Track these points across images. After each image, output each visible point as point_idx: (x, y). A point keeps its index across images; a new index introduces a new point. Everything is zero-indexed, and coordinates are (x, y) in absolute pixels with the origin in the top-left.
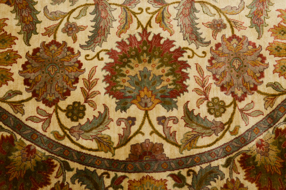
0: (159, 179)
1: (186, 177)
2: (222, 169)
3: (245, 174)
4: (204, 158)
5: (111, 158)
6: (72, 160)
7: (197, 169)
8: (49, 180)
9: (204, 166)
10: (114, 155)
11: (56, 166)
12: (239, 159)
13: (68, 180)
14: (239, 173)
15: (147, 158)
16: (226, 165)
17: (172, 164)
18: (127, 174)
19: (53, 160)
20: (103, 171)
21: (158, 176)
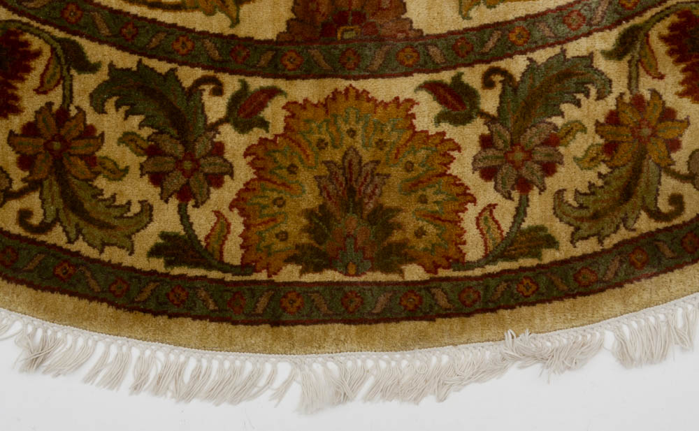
0: (387, 100)
1: (480, 92)
2: (601, 64)
3: (681, 77)
4: (543, 30)
5: (228, 32)
6: (91, 38)
7: (517, 65)
8: (17, 98)
9: (541, 56)
10: (235, 22)
11: (38, 54)
12: (666, 32)
13: (82, 100)
14: (661, 77)
15: (349, 33)
16: (616, 54)
17: (432, 50)
18: (281, 84)
19: (27, 36)
20: (199, 73)
21: (383, 89)
